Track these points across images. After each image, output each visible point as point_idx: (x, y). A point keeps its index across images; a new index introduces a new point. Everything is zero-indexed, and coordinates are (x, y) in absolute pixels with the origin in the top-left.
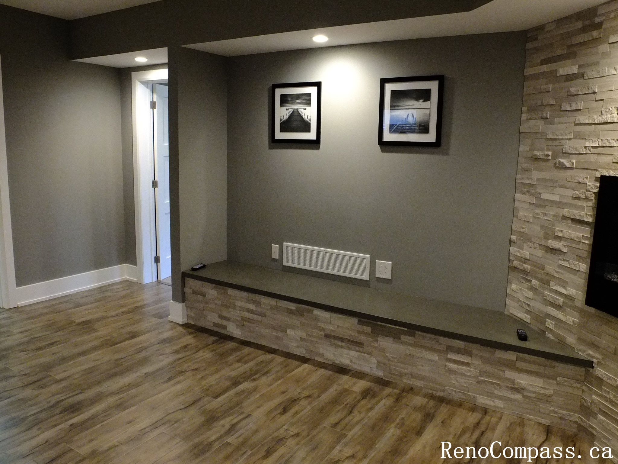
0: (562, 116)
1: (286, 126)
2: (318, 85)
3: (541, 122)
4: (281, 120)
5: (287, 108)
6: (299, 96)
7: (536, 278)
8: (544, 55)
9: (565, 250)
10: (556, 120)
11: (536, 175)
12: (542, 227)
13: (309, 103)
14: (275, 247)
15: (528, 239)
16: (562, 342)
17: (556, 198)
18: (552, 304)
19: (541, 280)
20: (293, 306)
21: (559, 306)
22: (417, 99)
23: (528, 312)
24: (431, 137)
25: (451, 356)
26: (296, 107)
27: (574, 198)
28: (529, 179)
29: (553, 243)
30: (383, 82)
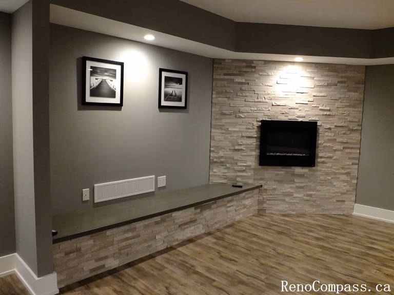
0: (238, 98)
1: (95, 92)
2: (122, 64)
3: (226, 99)
4: (91, 87)
5: (97, 78)
6: (107, 70)
7: (228, 163)
8: (225, 72)
9: (244, 149)
10: (235, 99)
11: (224, 121)
12: (230, 142)
13: (114, 76)
14: (86, 191)
15: (222, 148)
16: (247, 184)
17: (238, 130)
18: (239, 171)
19: (232, 164)
20: (158, 219)
21: (244, 171)
22: (177, 83)
23: (225, 179)
24: (182, 104)
25: (229, 205)
26: (104, 78)
27: (247, 129)
28: (220, 123)
29: (237, 147)
30: (161, 70)
